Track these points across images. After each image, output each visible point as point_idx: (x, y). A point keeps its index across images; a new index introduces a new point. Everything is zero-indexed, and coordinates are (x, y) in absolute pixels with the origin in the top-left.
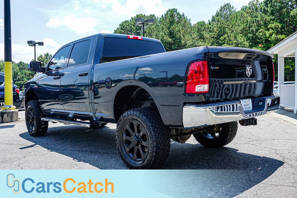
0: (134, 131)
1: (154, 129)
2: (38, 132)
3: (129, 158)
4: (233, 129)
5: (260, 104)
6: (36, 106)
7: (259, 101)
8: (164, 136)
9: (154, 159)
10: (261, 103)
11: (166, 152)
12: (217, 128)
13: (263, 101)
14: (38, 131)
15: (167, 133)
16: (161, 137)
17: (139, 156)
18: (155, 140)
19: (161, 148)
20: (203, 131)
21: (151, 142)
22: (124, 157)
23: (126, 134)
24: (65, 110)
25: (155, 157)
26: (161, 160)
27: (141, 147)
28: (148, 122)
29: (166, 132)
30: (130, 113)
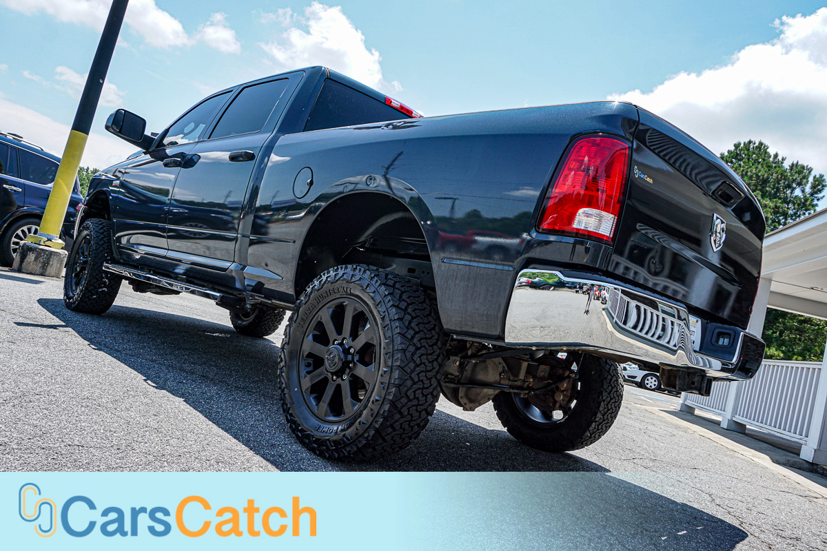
0: (339, 331)
1: (406, 330)
2: (87, 299)
3: (304, 408)
4: (610, 408)
5: (721, 343)
6: (102, 233)
7: (721, 335)
8: (429, 362)
9: (381, 424)
10: (724, 341)
11: (424, 412)
12: (565, 396)
13: (732, 337)
14: (88, 297)
15: (438, 356)
16: (418, 362)
17: (336, 407)
18: (398, 363)
19: (410, 393)
20: (527, 392)
21: (385, 369)
22: (290, 401)
23: (314, 336)
24: (169, 250)
25: (385, 419)
26: (401, 435)
27: (350, 382)
28: (392, 305)
29: (437, 353)
30: (344, 274)
